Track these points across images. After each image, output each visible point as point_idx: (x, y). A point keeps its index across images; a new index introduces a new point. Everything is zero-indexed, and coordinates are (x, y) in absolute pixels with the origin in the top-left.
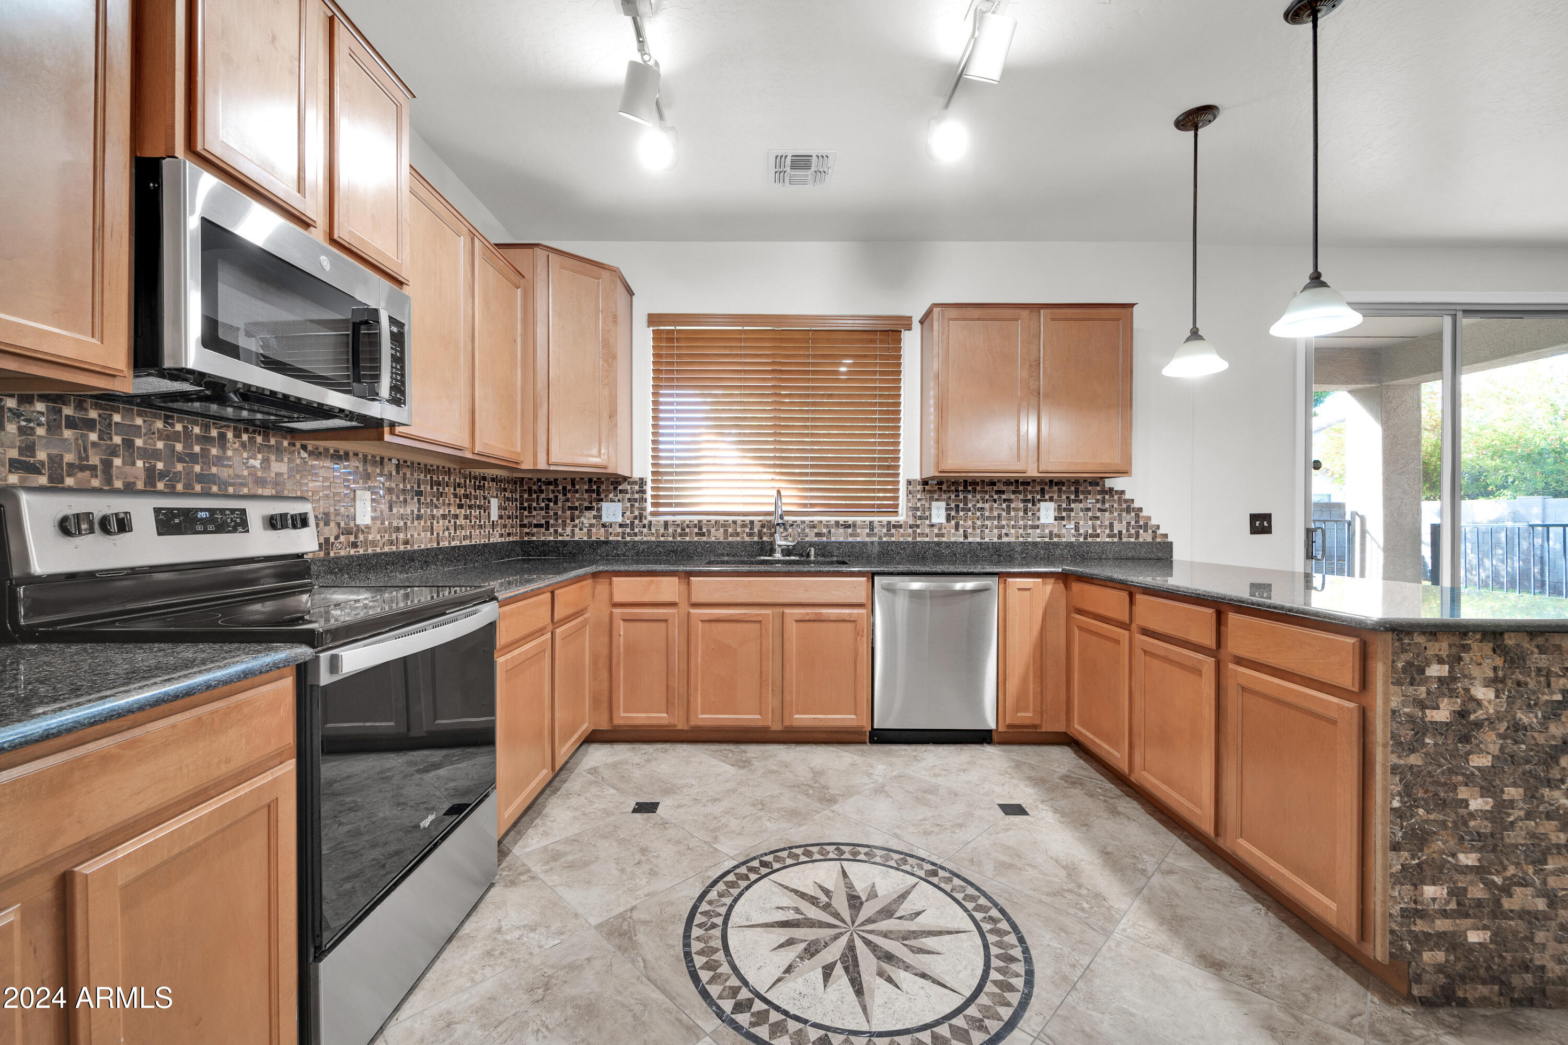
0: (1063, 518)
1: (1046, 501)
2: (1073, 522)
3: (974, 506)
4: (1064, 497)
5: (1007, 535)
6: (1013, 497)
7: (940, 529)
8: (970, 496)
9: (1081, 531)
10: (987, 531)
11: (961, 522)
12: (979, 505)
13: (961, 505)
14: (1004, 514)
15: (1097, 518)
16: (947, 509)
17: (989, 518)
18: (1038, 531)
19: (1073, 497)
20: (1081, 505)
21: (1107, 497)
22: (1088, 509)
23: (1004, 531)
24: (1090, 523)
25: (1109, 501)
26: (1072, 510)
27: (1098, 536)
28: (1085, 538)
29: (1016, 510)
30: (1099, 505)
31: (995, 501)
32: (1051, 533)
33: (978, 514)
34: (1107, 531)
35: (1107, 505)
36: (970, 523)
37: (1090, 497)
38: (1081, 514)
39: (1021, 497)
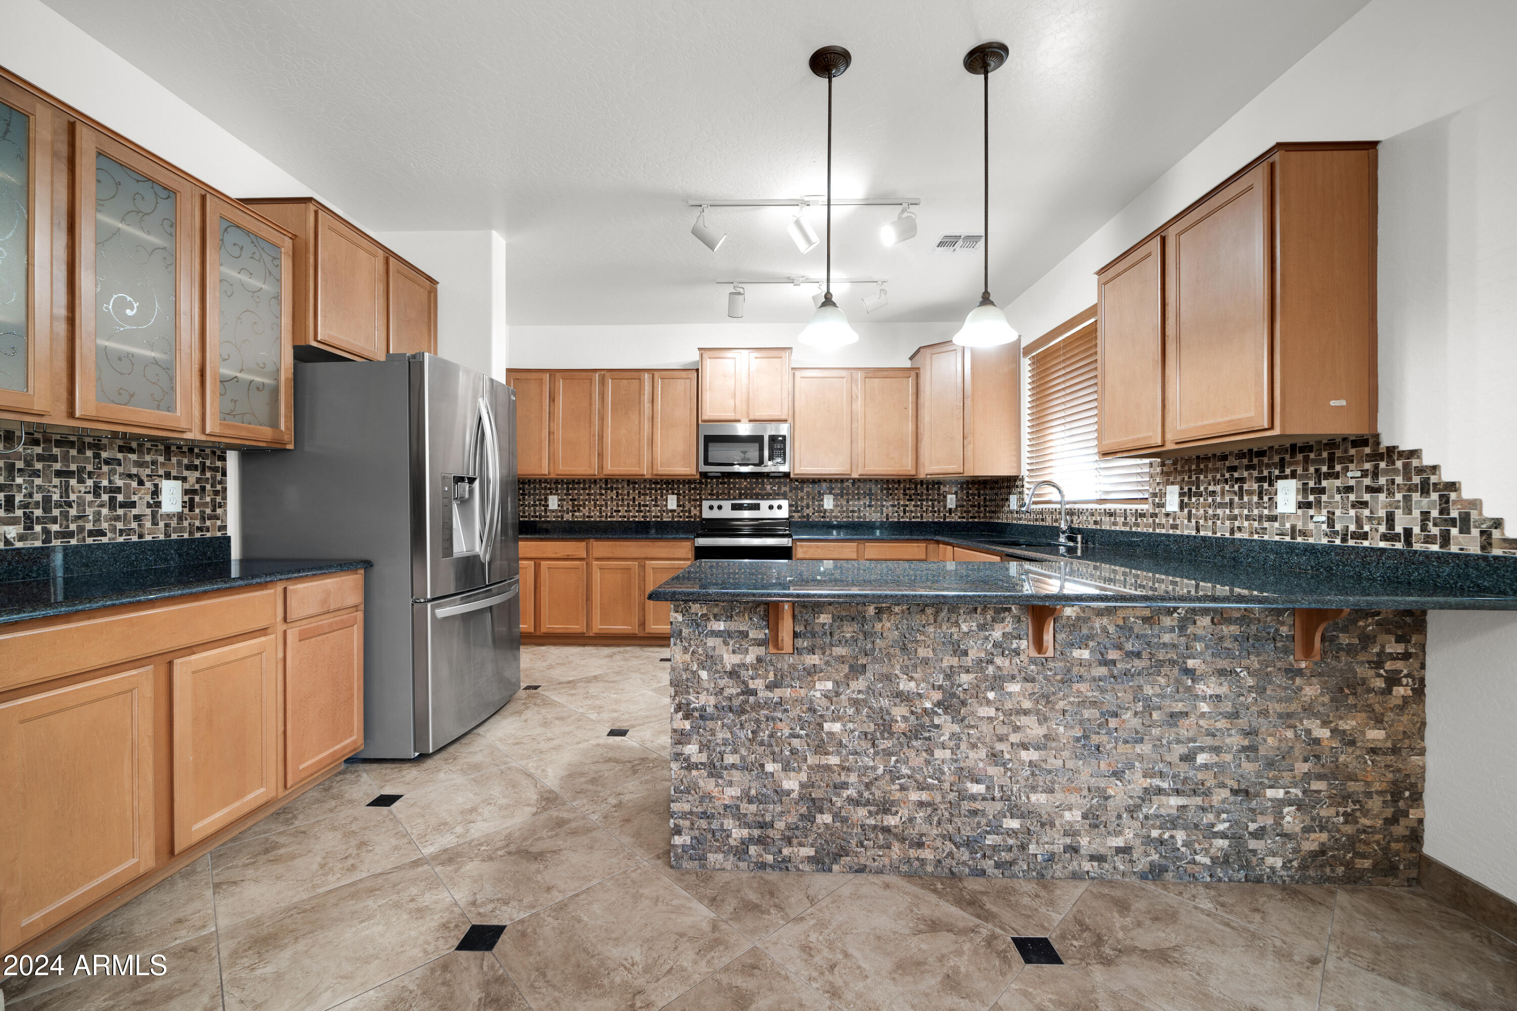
0: (1309, 505)
1: (1286, 477)
2: (1324, 512)
3: (1206, 489)
4: (1312, 470)
5: (1239, 529)
6: (1246, 474)
7: (1174, 519)
8: (1202, 477)
9: (1338, 527)
10: (1219, 522)
11: (1194, 511)
12: (1211, 488)
13: (1194, 489)
14: (1236, 499)
15: (1365, 504)
16: (1182, 495)
17: (1222, 505)
18: (1276, 525)
19: (1324, 469)
20: (1338, 483)
21: (1383, 465)
22: (1349, 489)
23: (1237, 524)
24: (1352, 512)
25: (1386, 472)
26: (1322, 491)
27: (1365, 536)
28: (1344, 540)
29: (1250, 493)
30: (1367, 481)
31: (1226, 481)
32: (1293, 528)
33: (1210, 499)
34: (1383, 529)
35: (1382, 481)
36: (1202, 511)
37: (1352, 466)
38: (1338, 497)
39: (1255, 473)
